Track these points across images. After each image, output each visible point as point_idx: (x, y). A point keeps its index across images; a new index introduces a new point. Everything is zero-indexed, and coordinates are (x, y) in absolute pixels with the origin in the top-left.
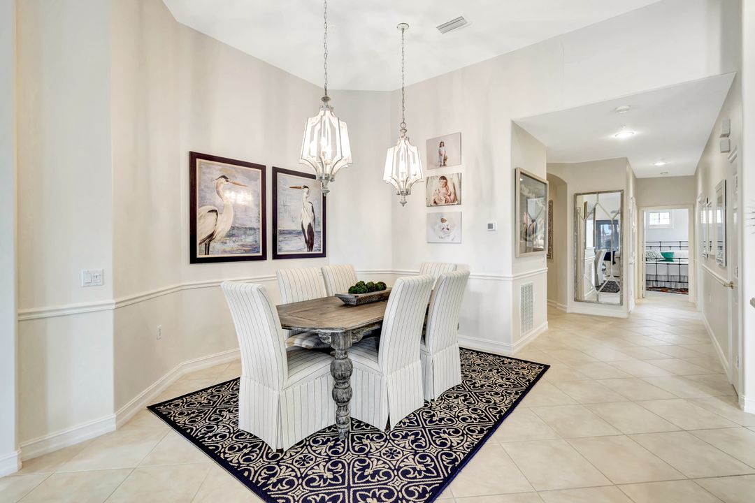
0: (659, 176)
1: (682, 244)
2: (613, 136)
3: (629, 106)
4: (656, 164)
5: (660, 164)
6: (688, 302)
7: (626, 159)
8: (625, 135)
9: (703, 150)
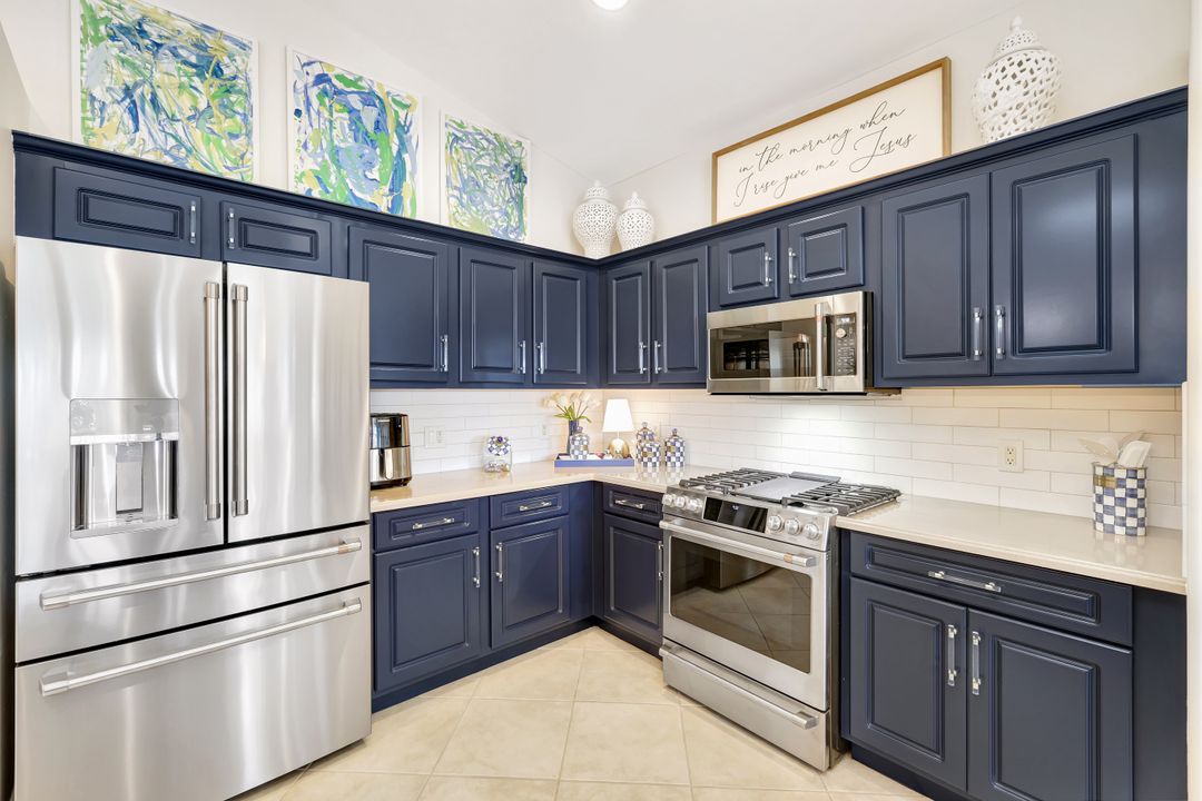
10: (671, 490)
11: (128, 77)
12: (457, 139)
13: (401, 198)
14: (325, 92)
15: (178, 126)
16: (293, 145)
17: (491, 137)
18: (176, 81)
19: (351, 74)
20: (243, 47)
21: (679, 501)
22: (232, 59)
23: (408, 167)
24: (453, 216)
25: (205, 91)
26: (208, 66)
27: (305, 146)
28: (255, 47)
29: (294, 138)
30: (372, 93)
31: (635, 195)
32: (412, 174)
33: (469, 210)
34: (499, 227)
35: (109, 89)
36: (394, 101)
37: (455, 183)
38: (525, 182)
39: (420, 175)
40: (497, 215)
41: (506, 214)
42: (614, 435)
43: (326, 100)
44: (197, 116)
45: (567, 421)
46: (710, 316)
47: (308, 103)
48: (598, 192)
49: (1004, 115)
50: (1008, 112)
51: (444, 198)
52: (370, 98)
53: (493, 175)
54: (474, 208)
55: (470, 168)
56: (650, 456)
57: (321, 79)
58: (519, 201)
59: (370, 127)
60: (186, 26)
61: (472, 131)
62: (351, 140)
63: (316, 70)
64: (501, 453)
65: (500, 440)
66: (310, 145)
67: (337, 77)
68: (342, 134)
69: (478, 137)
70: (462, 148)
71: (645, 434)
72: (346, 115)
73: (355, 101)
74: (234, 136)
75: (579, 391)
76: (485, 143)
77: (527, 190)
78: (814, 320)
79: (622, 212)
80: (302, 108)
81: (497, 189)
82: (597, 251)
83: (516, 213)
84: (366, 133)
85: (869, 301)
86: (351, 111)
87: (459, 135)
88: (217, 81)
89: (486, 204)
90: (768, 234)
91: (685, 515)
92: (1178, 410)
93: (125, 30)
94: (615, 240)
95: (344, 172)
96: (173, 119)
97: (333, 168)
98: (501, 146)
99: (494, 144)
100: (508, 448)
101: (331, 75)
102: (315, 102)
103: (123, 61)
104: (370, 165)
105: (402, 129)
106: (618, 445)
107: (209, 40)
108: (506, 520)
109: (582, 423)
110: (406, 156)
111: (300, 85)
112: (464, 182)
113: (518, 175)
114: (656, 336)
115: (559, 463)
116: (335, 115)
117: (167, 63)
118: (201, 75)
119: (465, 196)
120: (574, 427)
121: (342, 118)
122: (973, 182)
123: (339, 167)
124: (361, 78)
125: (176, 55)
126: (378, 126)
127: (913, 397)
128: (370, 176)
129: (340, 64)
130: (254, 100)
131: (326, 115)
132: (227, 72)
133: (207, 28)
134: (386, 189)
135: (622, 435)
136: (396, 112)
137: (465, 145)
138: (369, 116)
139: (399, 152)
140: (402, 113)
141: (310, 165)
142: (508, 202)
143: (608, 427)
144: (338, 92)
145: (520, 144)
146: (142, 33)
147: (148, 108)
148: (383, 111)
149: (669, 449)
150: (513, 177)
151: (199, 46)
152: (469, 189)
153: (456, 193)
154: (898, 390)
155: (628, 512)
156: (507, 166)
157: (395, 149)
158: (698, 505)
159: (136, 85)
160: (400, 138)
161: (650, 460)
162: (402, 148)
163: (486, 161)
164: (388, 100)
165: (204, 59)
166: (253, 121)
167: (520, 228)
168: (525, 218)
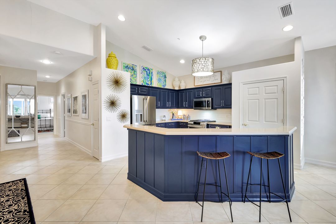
0: (43, 81)
1: (43, 111)
2: (41, 61)
3: (61, 53)
4: (46, 77)
5: (48, 77)
6: (54, 135)
7: (36, 71)
8: (46, 62)
9: (66, 76)
10: (189, 121)
12: (158, 73)
13: (152, 83)
16: (141, 77)
20: (136, 66)
21: (190, 123)
23: (152, 78)
24: (157, 84)
25: (133, 72)
30: (149, 69)
31: (183, 80)
34: (163, 85)
39: (154, 79)
41: (164, 83)
42: (179, 116)
44: (132, 75)
45: (172, 114)
46: (194, 99)
47: (142, 72)
48: (177, 79)
54: (160, 83)
55: (159, 77)
57: (144, 68)
58: (165, 81)
59: (148, 73)
60: (131, 65)
63: (143, 67)
65: (165, 116)
68: (146, 75)
69: (160, 72)
71: (184, 115)
73: (147, 70)
74: (135, 77)
75: (174, 109)
77: (166, 79)
78: (206, 101)
79: (181, 83)
81: (163, 80)
82: (177, 88)
85: (212, 99)
86: (147, 72)
90: (201, 90)
91: (191, 124)
92: (231, 111)
93: (126, 67)
94: (180, 87)
98: (163, 73)
104: (148, 78)
106: (180, 117)
107: (133, 66)
108: (168, 126)
109: (174, 114)
111: (141, 70)
113: (165, 77)
114: (186, 101)
115: (171, 120)
117: (130, 70)
120: (173, 114)
122: (221, 87)
123: (145, 79)
124: (148, 67)
125: (130, 68)
126: (149, 73)
127: (218, 110)
128: (148, 80)
129: (145, 66)
130: (137, 72)
131: (144, 73)
132: (135, 69)
134: (150, 82)
135: (180, 116)
138: (148, 72)
140: (152, 71)
143: (178, 114)
144: (145, 70)
145: (166, 72)
146: (128, 67)
148: (150, 71)
149: (188, 117)
152: (159, 80)
154: (216, 109)
155: (183, 125)
158: (192, 123)
160: (152, 74)
162: (152, 76)
163: (161, 76)
164: (150, 69)
165: (133, 68)
166: (137, 75)
167: (165, 85)
168: (166, 83)
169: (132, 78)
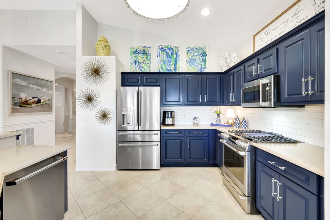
11: (135, 59)
13: (176, 67)
14: (162, 51)
15: (141, 64)
17: (197, 48)
18: (141, 57)
19: (167, 45)
20: (150, 48)
22: (148, 50)
23: (178, 60)
24: (188, 68)
25: (145, 57)
26: (145, 53)
27: (159, 62)
28: (151, 47)
29: (157, 61)
30: (171, 48)
32: (179, 62)
33: (192, 66)
34: (199, 68)
35: (133, 61)
36: (175, 48)
37: (188, 61)
38: (206, 56)
40: (199, 65)
41: (201, 65)
43: (162, 52)
44: (144, 62)
45: (217, 115)
47: (159, 54)
49: (319, 7)
50: (320, 5)
51: (186, 65)
52: (171, 49)
53: (198, 56)
54: (193, 65)
55: (192, 56)
56: (235, 125)
57: (162, 48)
58: (205, 61)
59: (170, 54)
60: (142, 48)
61: (192, 48)
62: (167, 58)
63: (161, 47)
64: (195, 121)
65: (195, 118)
66: (160, 62)
67: (164, 47)
68: (165, 58)
69: (194, 49)
70: (190, 52)
71: (237, 119)
72: (166, 54)
73: (167, 50)
74: (148, 63)
76: (196, 50)
77: (207, 58)
80: (158, 55)
81: (199, 60)
83: (204, 64)
84: (170, 56)
86: (167, 52)
87: (189, 50)
88: (146, 55)
89: (196, 63)
93: (135, 52)
95: (165, 65)
96: (140, 63)
97: (164, 64)
99: (198, 49)
100: (197, 120)
101: (163, 47)
102: (161, 54)
103: (134, 56)
104: (170, 62)
105: (177, 53)
106: (230, 121)
107: (145, 49)
110: (177, 58)
111: (158, 51)
112: (191, 60)
113: (204, 54)
115: (212, 124)
116: (164, 54)
117: (140, 55)
118: (144, 55)
119: (191, 63)
121: (165, 54)
123: (165, 64)
124: (169, 46)
125: (141, 53)
126: (172, 54)
128: (170, 64)
129: (164, 45)
130: (151, 56)
131: (162, 55)
132: (147, 53)
133: (145, 47)
134: (173, 66)
136: (175, 50)
137: (191, 52)
138: (170, 52)
139: (176, 58)
140: (177, 50)
141: (160, 65)
142: (202, 62)
143: (227, 116)
144: (165, 50)
145: (205, 47)
146: (137, 51)
147: (137, 63)
148: (173, 51)
150: (203, 55)
151: (144, 50)
152: (191, 61)
153: (189, 63)
156: (201, 53)
157: (175, 57)
159: (136, 59)
160: (176, 55)
161: (235, 126)
162: (177, 56)
163: (196, 54)
164: (174, 48)
165: (144, 52)
166: (151, 60)
167: (205, 67)
168: (206, 65)
169: (143, 65)
